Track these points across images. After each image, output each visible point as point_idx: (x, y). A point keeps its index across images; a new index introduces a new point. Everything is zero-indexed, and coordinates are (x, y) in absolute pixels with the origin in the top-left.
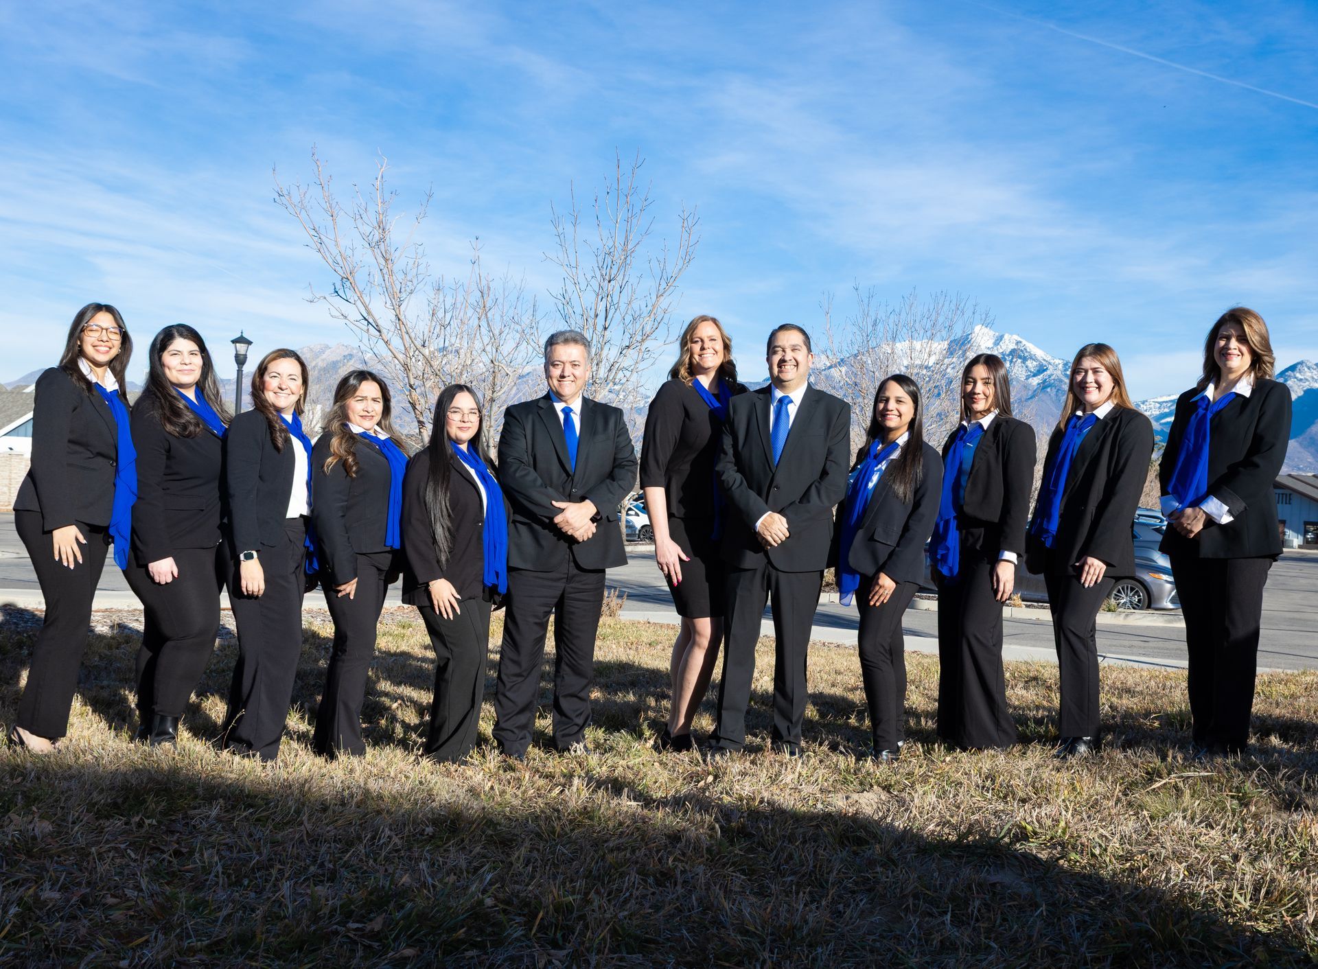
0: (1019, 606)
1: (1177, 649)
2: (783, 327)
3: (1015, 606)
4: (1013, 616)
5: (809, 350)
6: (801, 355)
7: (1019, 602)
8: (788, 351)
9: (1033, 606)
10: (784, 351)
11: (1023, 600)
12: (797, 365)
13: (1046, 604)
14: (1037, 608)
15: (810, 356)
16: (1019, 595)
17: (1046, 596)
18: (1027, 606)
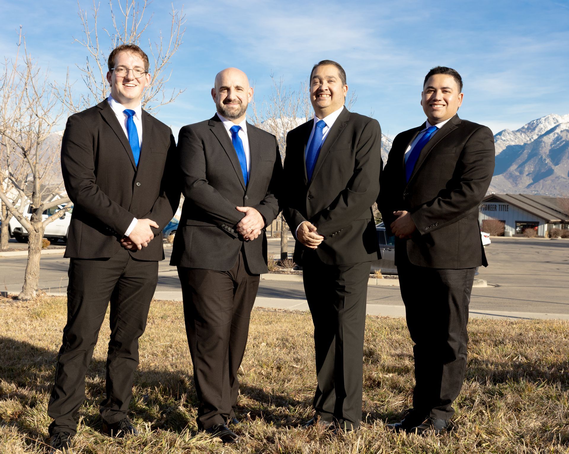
0: (380, 278)
1: (488, 303)
2: (323, 63)
3: (377, 277)
4: (378, 284)
5: (344, 82)
6: (337, 86)
7: (380, 275)
8: (325, 82)
9: (388, 277)
10: (321, 82)
11: (383, 274)
12: (332, 95)
13: (395, 276)
14: (391, 278)
15: (345, 88)
16: (380, 271)
17: (396, 271)
18: (385, 278)
